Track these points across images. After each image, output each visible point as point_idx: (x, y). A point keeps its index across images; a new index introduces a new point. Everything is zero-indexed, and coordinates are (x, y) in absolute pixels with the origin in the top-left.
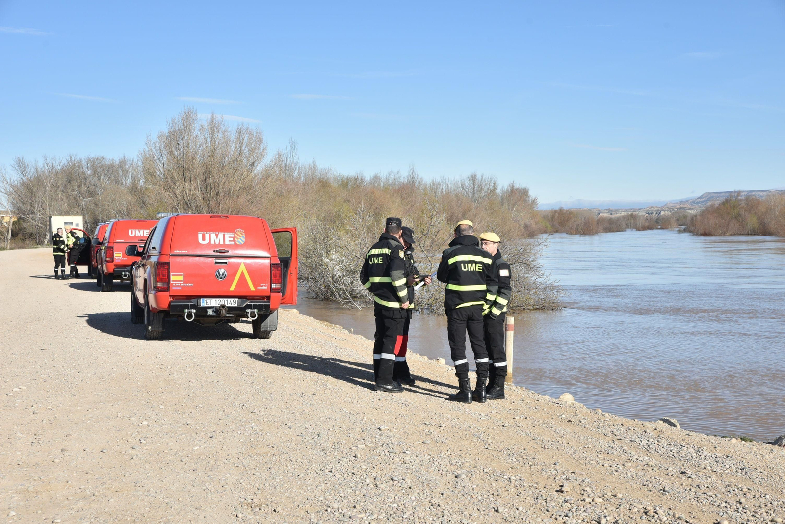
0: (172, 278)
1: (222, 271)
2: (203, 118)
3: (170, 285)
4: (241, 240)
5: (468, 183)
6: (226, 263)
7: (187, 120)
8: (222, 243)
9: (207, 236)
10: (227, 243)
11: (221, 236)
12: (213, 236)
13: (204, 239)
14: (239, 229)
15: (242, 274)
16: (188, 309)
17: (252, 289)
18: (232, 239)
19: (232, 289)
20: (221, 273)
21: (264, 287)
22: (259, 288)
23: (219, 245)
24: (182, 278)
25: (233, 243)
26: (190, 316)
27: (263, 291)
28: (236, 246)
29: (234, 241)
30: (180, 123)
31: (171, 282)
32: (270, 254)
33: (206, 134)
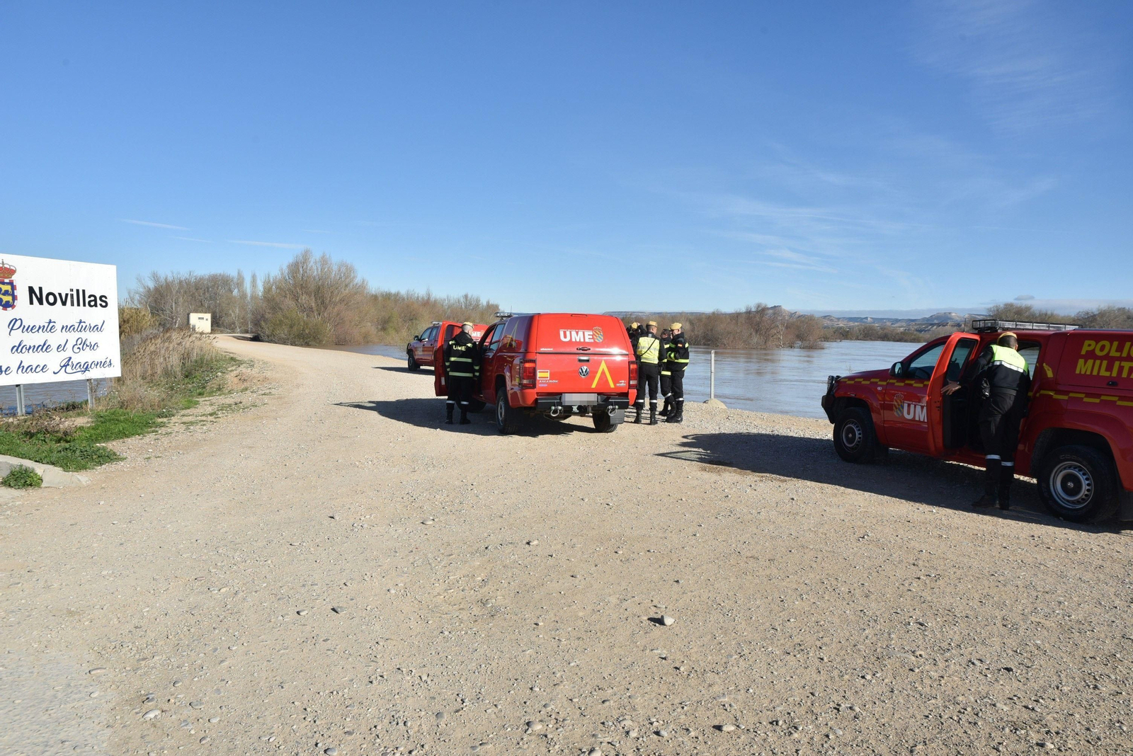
0: (539, 375)
1: (585, 368)
2: (316, 256)
3: (537, 382)
4: (600, 339)
5: (462, 300)
6: (588, 361)
7: (306, 256)
8: (582, 340)
9: (568, 333)
10: (587, 340)
11: (581, 333)
12: (574, 333)
13: (565, 337)
14: (597, 327)
15: (603, 373)
16: (554, 406)
17: (612, 385)
18: (591, 337)
19: (594, 386)
20: (584, 371)
21: (623, 384)
22: (618, 385)
23: (580, 343)
24: (548, 375)
25: (592, 340)
26: (555, 412)
27: (620, 387)
28: (595, 344)
29: (593, 338)
30: (301, 258)
31: (538, 379)
32: (628, 351)
33: (319, 265)
